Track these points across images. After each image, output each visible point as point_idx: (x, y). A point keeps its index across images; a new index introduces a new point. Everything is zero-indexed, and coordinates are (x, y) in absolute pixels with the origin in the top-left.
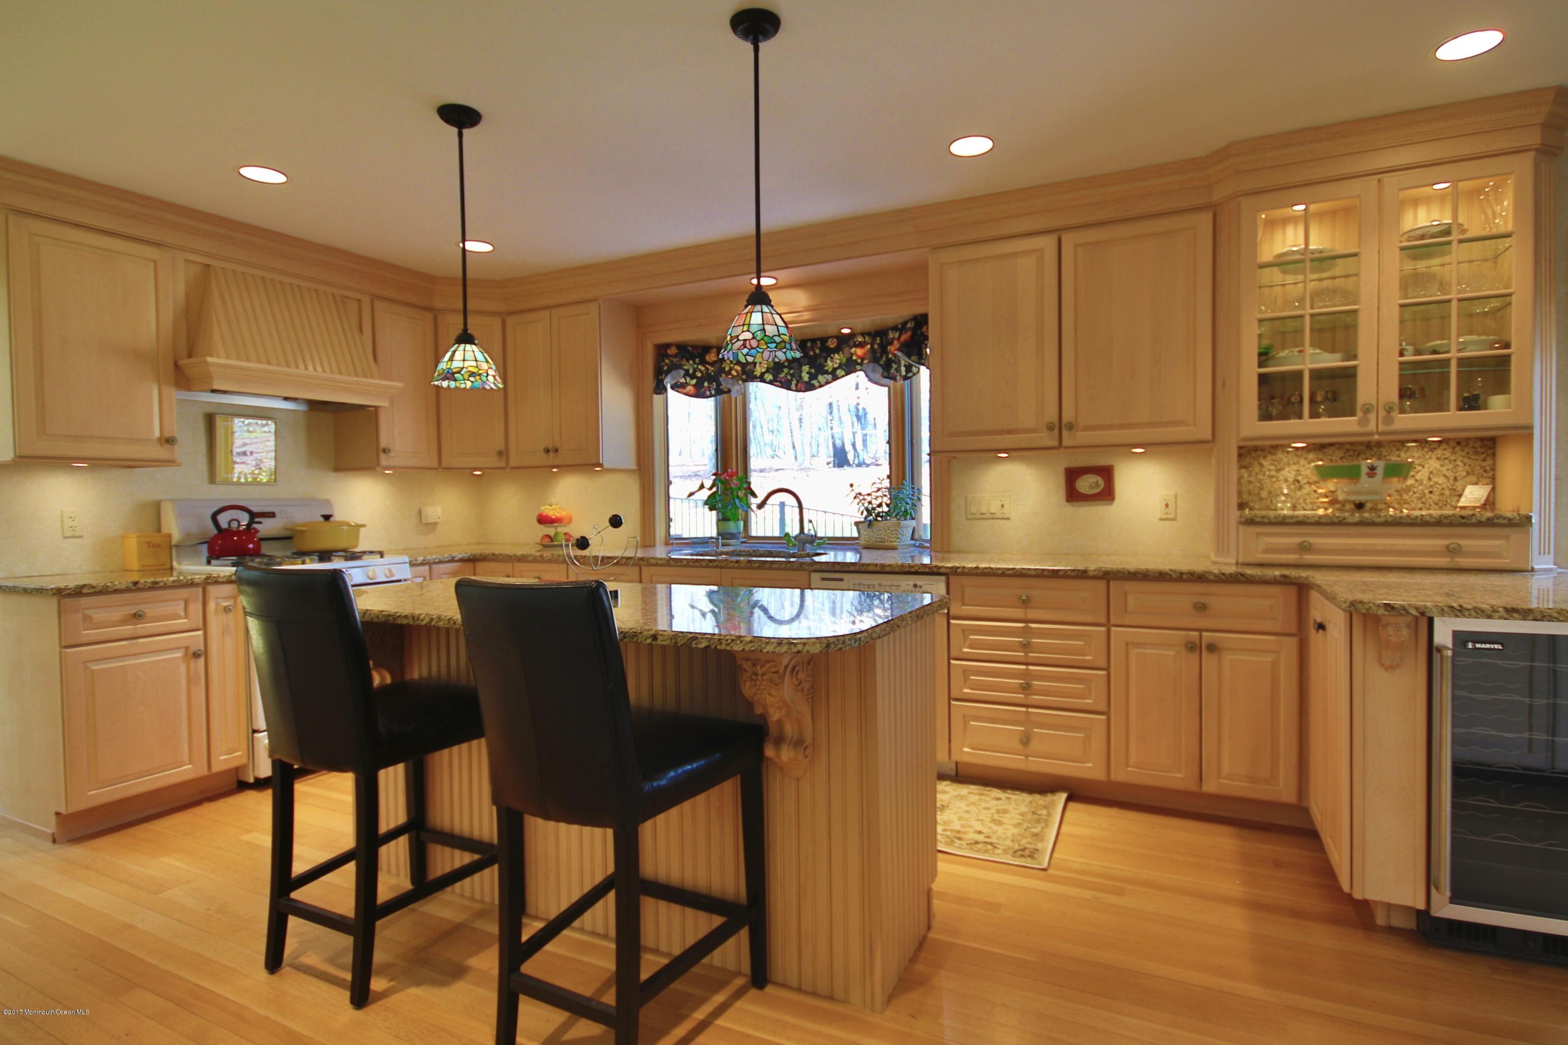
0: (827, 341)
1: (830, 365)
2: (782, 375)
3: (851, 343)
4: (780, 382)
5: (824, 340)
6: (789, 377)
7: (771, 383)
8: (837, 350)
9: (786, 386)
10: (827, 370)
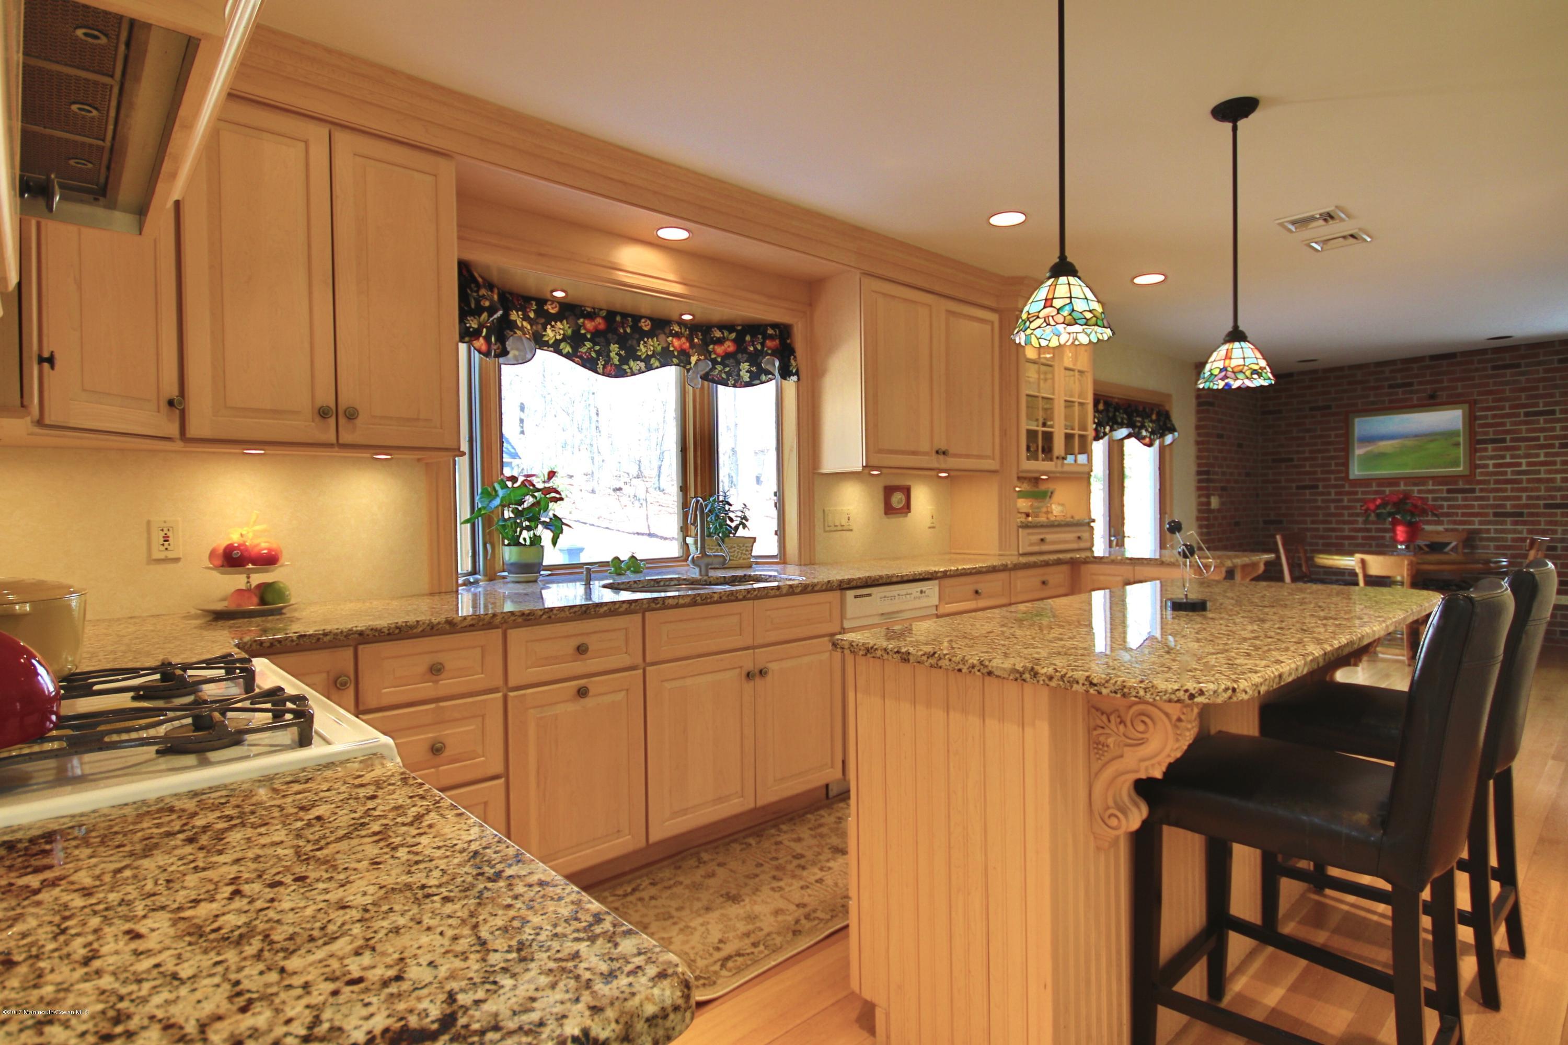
0: (640, 321)
1: (643, 350)
2: (583, 350)
3: (667, 331)
4: (581, 357)
5: (637, 318)
6: (593, 355)
7: (568, 356)
8: (651, 334)
9: (589, 364)
10: (640, 356)
